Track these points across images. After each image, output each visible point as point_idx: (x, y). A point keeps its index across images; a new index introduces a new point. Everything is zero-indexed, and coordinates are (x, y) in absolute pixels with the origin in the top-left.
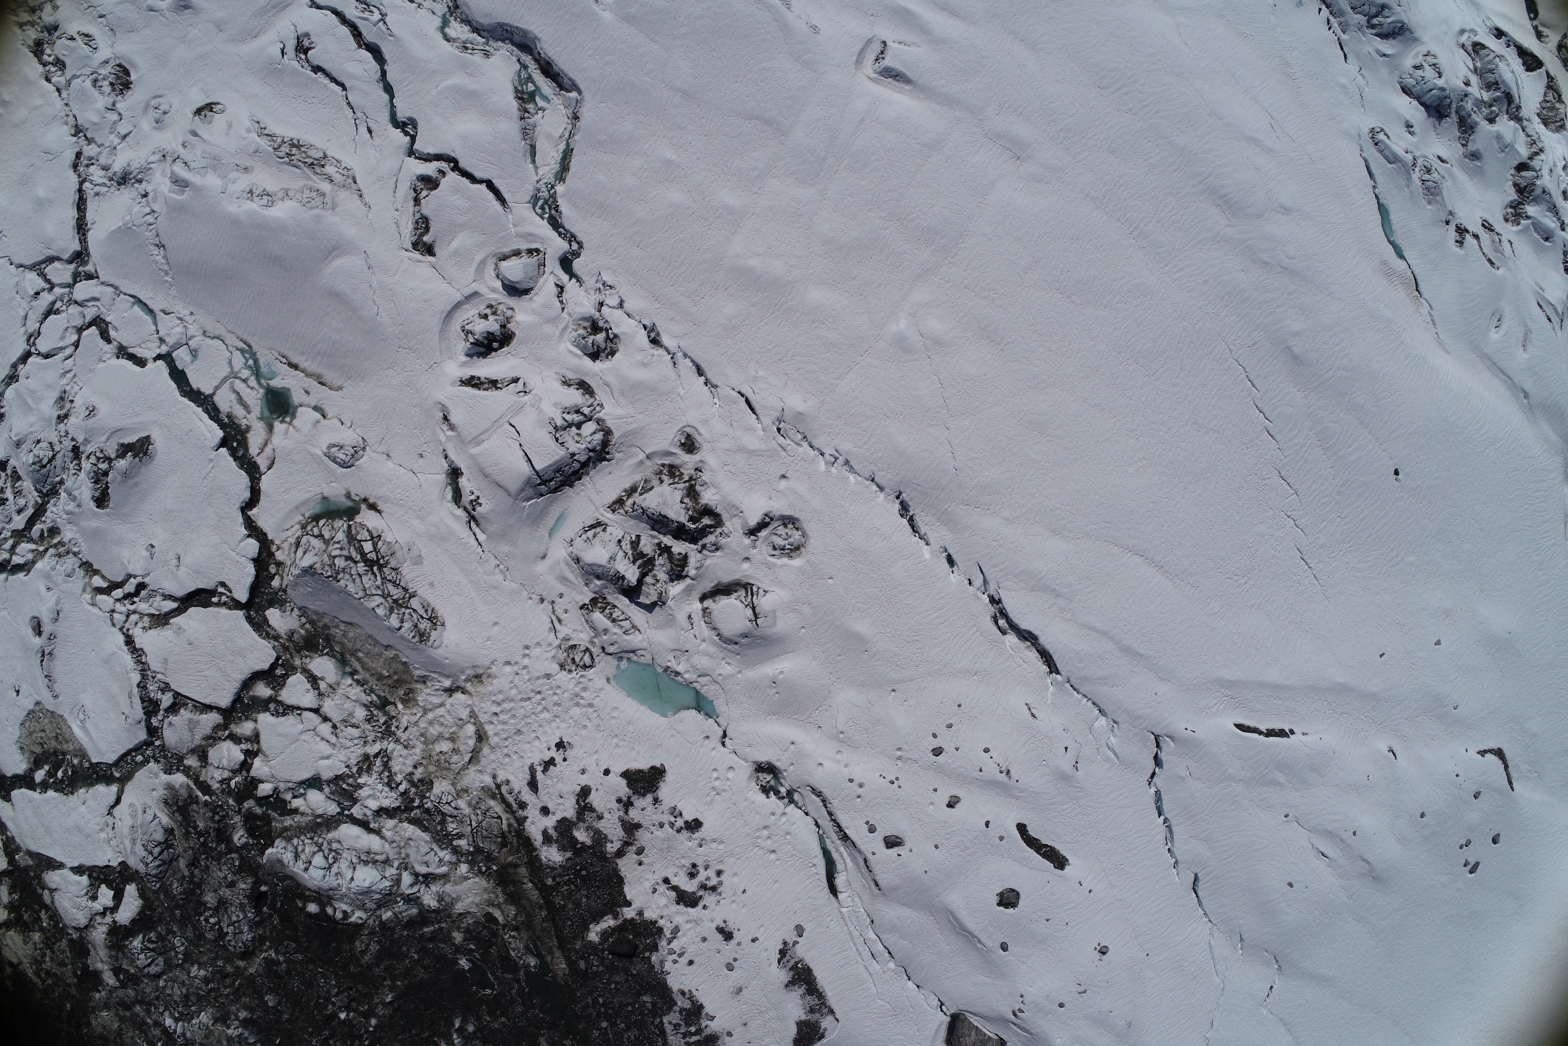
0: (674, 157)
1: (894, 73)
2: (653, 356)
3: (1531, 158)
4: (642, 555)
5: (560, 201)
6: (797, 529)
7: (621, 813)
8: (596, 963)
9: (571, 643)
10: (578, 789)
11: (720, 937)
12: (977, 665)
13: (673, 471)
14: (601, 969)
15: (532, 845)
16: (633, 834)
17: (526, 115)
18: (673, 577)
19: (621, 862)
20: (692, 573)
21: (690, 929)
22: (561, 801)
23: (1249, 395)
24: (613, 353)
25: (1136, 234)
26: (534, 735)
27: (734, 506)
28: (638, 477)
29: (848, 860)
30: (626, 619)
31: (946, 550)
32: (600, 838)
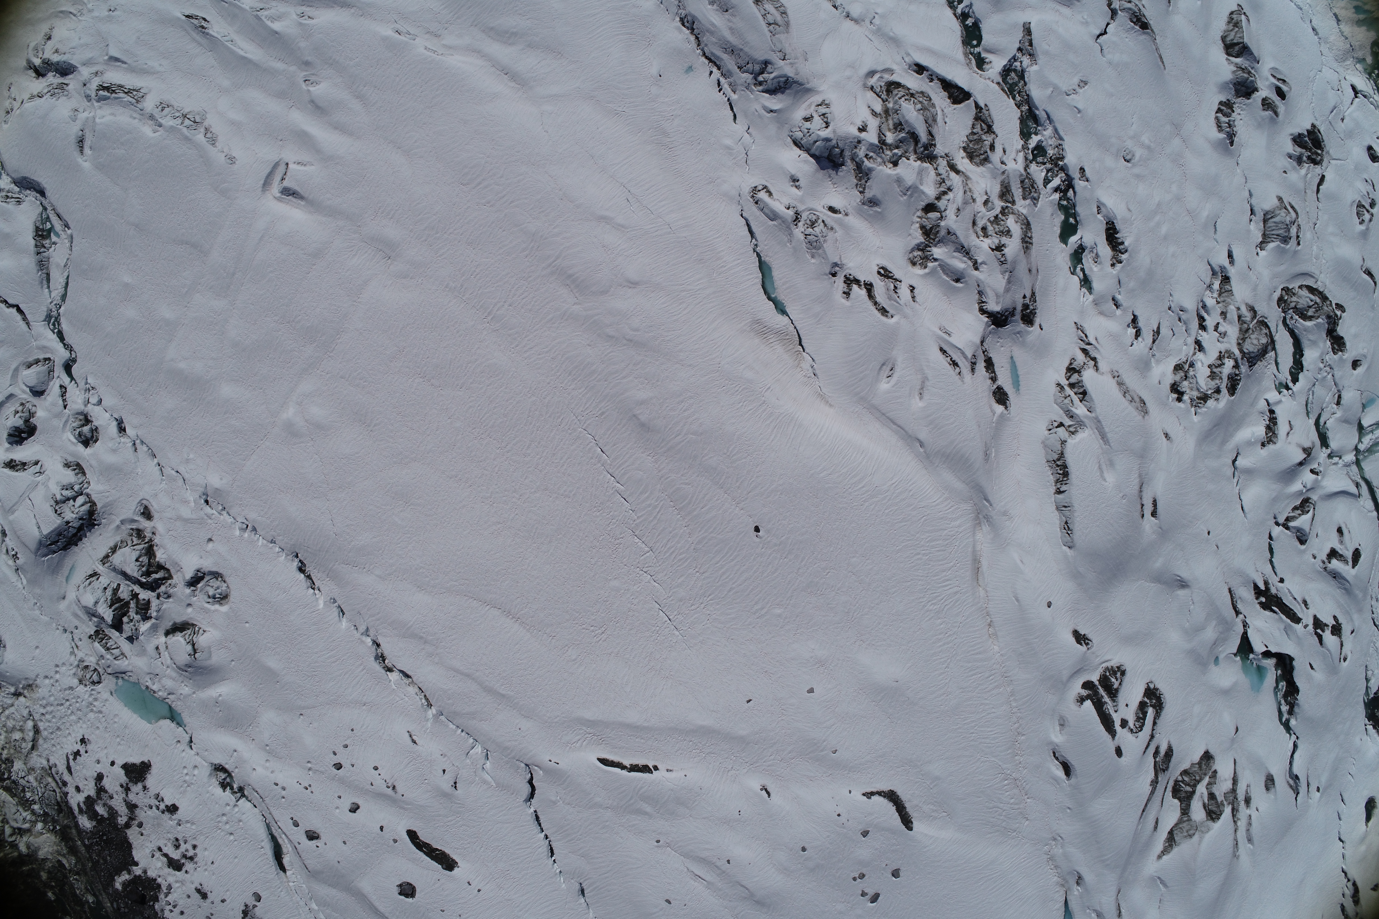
0: (130, 281)
1: (291, 192)
2: (119, 443)
3: (938, 198)
4: (119, 600)
5: (63, 320)
6: (224, 581)
7: (124, 795)
8: (122, 906)
9: (85, 664)
10: (95, 775)
11: (198, 895)
12: (365, 697)
13: (139, 533)
14: (126, 910)
15: (74, 813)
16: (134, 812)
17: (42, 250)
18: (144, 617)
19: (129, 832)
20: (154, 614)
21: (178, 887)
22: (86, 783)
23: (599, 462)
24: (96, 441)
25: (489, 318)
26: (68, 732)
27: (176, 563)
28: (118, 538)
29: (289, 846)
30: (117, 648)
31: (335, 601)
32: (113, 813)
